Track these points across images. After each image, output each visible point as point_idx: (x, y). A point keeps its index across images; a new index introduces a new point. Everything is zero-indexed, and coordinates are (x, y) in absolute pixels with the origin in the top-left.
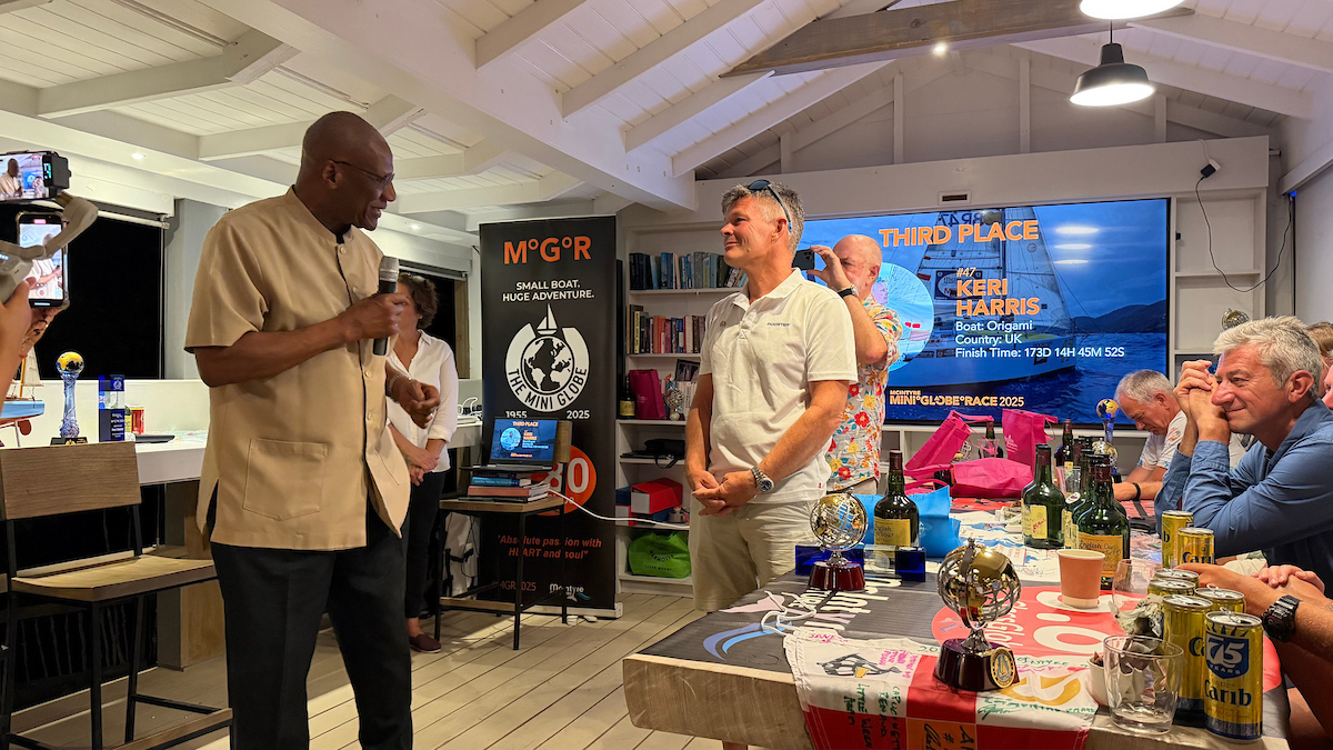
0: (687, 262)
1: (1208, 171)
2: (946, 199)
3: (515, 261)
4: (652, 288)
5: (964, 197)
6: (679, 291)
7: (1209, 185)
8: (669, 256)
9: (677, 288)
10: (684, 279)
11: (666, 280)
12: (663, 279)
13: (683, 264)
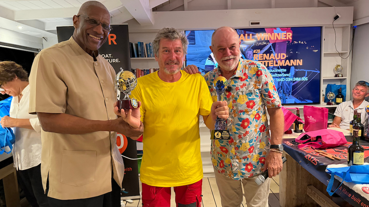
0: (150, 46)
1: (336, 18)
2: (252, 24)
4: (135, 57)
5: (258, 23)
6: (147, 58)
7: (337, 22)
8: (142, 44)
9: (145, 57)
10: (149, 53)
11: (140, 54)
12: (140, 53)
13: (148, 47)
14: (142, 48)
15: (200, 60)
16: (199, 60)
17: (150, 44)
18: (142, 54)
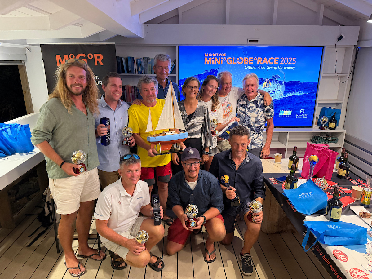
1: (340, 38)
2: (250, 41)
4: (124, 73)
5: (257, 41)
6: (137, 74)
7: (340, 43)
8: (132, 59)
13: (139, 63)
14: (132, 63)
17: (141, 59)
18: (132, 70)
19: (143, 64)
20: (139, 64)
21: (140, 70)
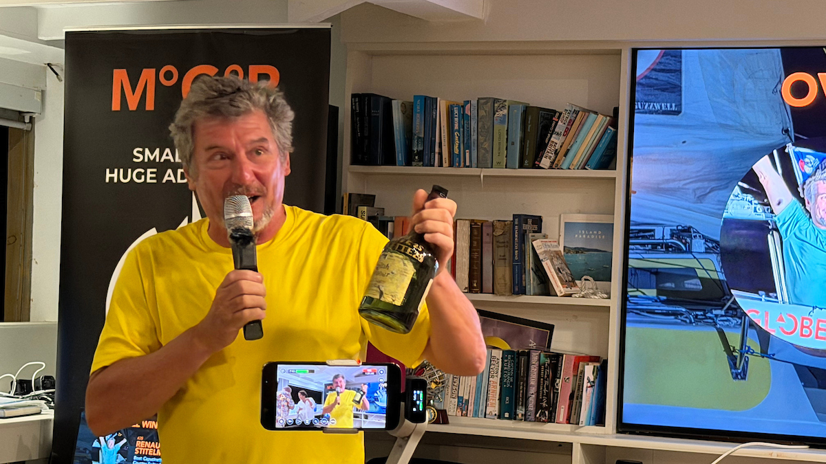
0: (464, 116)
3: (133, 105)
4: (394, 163)
6: (446, 170)
8: (429, 103)
9: (441, 165)
10: (456, 147)
11: (420, 148)
12: (416, 148)
13: (456, 119)
14: (431, 124)
15: (699, 193)
16: (694, 190)
17: (468, 107)
18: (426, 152)
19: (474, 124)
20: (456, 127)
21: (456, 151)
